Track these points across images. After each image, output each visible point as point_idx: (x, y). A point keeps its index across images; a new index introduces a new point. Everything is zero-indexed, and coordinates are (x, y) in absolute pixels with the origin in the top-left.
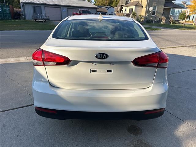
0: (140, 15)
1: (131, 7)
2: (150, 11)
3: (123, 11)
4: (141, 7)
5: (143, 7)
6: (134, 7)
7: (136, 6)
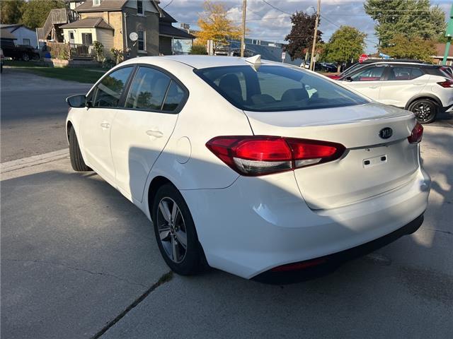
0: (113, 50)
1: (87, 31)
2: (134, 42)
3: (65, 37)
4: (111, 32)
5: (113, 30)
6: (93, 31)
7: (97, 27)
